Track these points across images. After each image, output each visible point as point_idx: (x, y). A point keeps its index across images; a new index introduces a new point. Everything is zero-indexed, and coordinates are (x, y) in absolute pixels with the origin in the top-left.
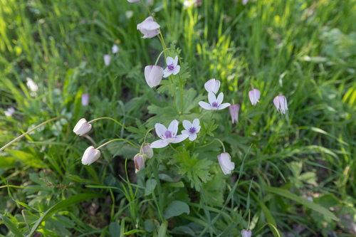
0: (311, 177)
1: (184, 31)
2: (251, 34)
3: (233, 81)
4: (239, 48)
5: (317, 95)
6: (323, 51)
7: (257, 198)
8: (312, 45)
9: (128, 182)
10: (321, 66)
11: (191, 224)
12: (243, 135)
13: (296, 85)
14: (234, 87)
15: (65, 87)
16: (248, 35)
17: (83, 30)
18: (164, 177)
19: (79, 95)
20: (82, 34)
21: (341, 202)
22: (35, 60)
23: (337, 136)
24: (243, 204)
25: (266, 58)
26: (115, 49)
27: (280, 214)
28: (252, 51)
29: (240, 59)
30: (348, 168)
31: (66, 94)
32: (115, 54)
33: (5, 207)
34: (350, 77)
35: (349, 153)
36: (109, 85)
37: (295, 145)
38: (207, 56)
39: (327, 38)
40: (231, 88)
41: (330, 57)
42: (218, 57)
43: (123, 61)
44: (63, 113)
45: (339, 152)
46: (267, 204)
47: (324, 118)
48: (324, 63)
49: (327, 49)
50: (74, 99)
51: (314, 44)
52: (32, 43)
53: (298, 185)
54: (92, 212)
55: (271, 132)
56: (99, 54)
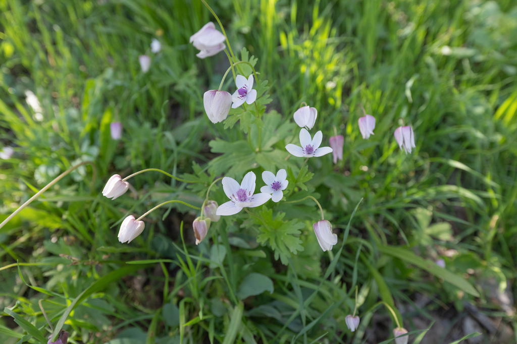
0: (444, 231)
1: (259, 11)
2: (362, 13)
3: (335, 89)
4: (343, 38)
5: (458, 109)
6: (470, 38)
7: (368, 263)
8: (454, 31)
9: (185, 252)
10: (467, 65)
11: (275, 303)
12: (349, 170)
13: (427, 96)
14: (336, 100)
15: (85, 106)
16: (357, 15)
17: (106, 14)
18: (236, 241)
19: (106, 118)
20: (104, 22)
21: (484, 263)
22: (35, 63)
23: (484, 173)
24: (349, 271)
25: (383, 52)
26: (156, 46)
27: (398, 282)
28: (363, 41)
29: (346, 55)
30: (496, 217)
31: (86, 118)
32: (156, 54)
33: (14, 283)
34: (507, 81)
35: (499, 196)
36: (150, 101)
37: (424, 183)
38: (296, 52)
39: (477, 17)
40: (331, 101)
41: (480, 49)
42: (312, 51)
43: (169, 63)
44: (85, 147)
45: (485, 195)
46: (381, 270)
47: (466, 144)
48: (470, 58)
49: (477, 35)
50: (99, 124)
51: (457, 28)
52: (27, 37)
53: (425, 241)
54: (138, 286)
55: (389, 165)
56: (132, 53)
